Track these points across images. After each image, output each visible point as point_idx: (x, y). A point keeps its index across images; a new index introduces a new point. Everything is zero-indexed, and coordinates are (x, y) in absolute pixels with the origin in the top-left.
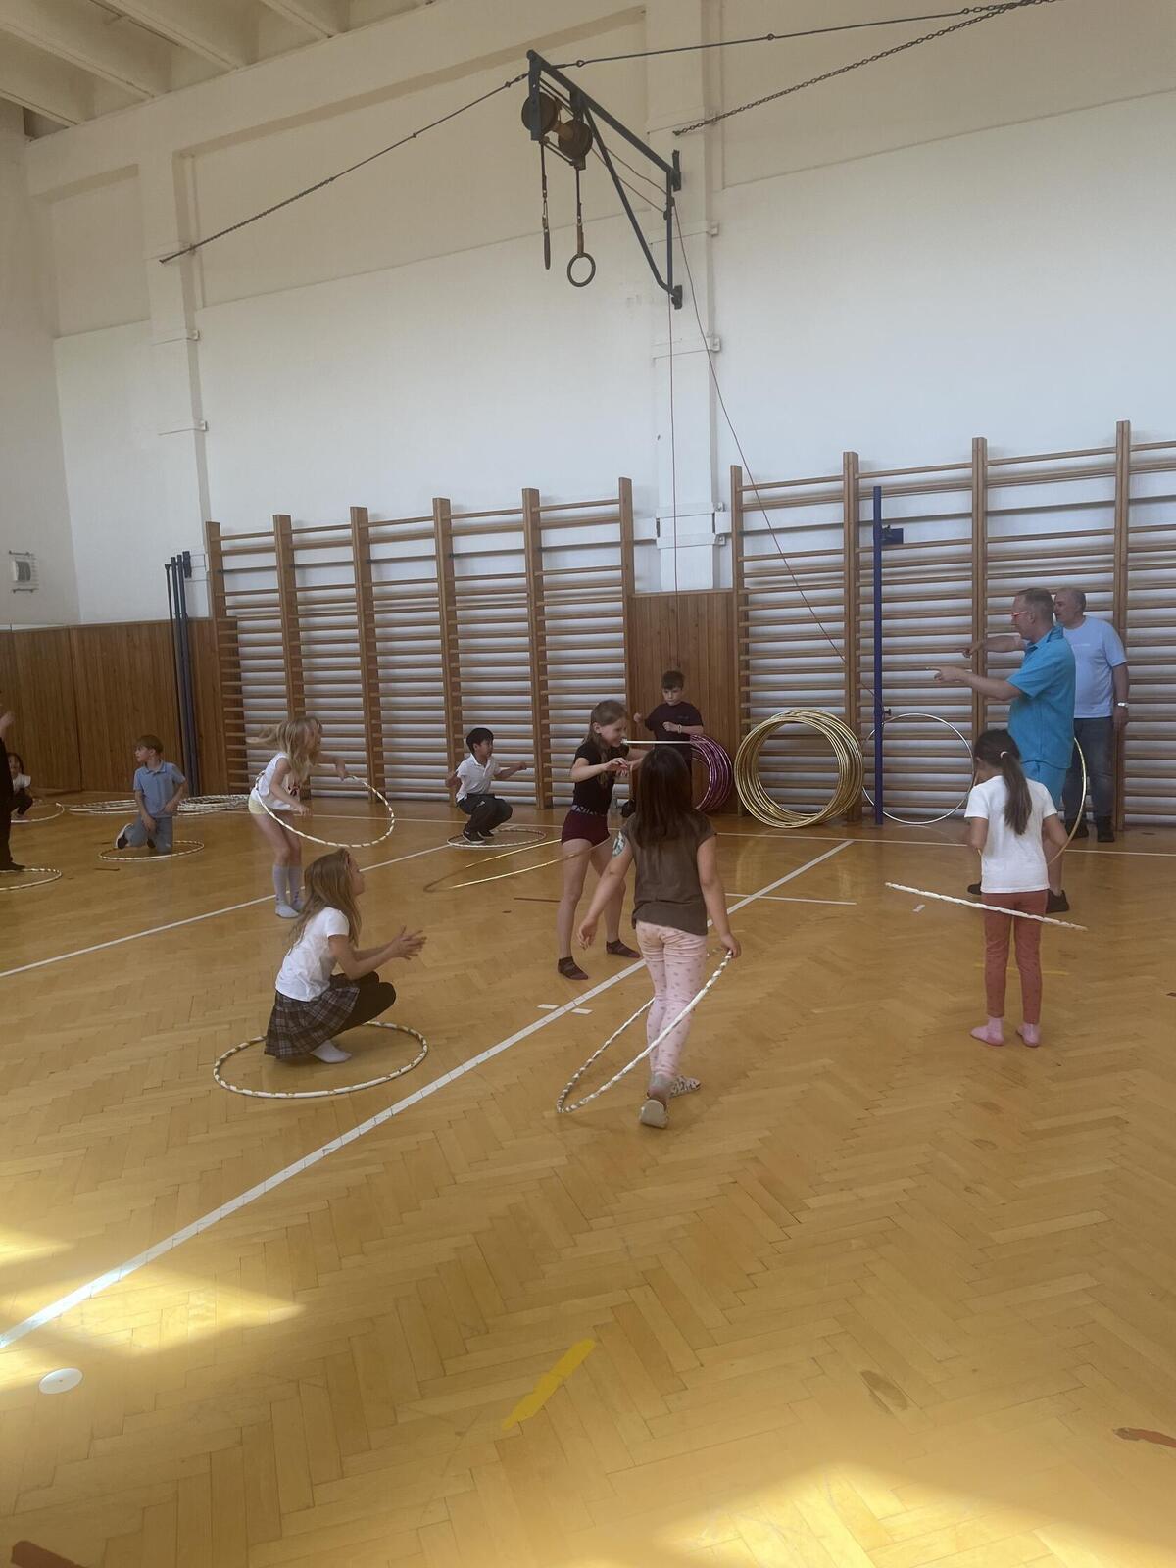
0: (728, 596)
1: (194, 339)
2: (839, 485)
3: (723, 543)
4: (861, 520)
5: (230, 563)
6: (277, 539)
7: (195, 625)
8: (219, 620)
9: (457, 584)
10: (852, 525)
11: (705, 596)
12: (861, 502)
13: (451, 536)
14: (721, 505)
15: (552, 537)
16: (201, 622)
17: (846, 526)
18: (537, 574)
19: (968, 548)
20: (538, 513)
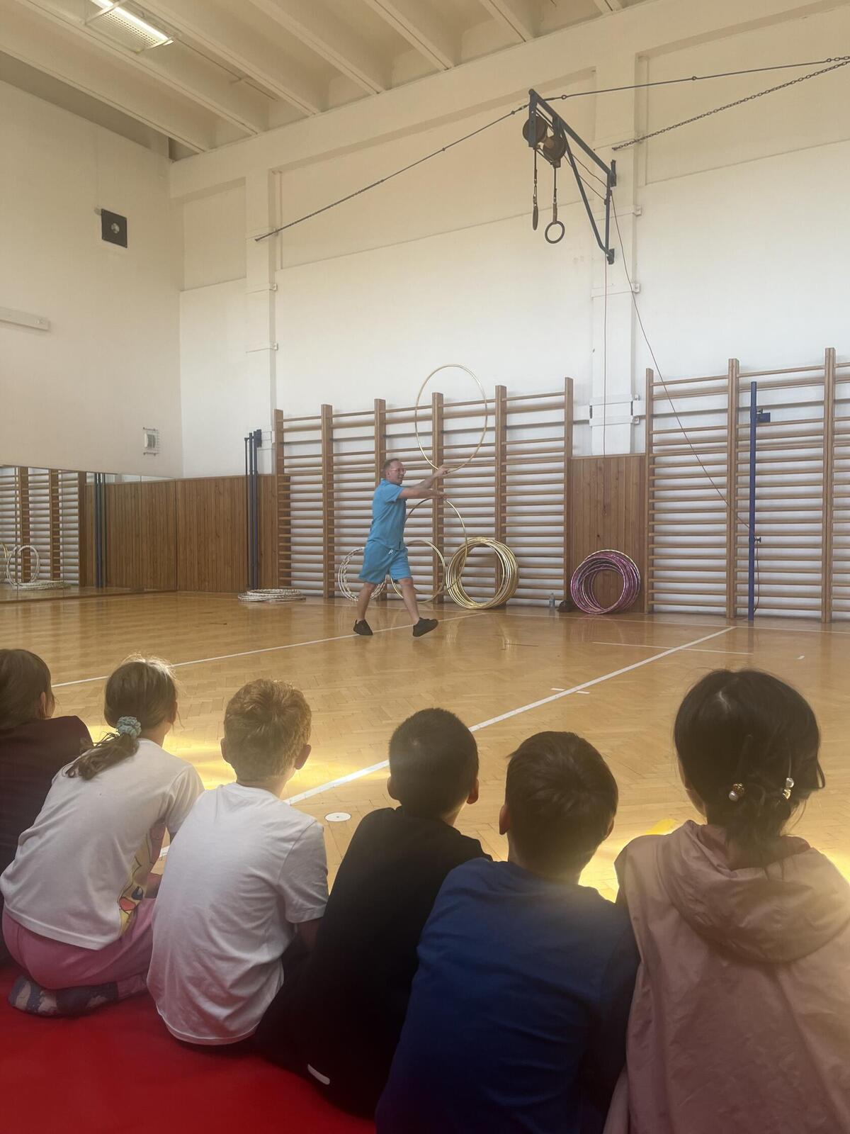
0: (641, 459)
1: (274, 289)
2: (725, 382)
3: (638, 422)
4: (740, 406)
5: (288, 437)
6: (323, 422)
7: (262, 479)
8: (279, 475)
9: (445, 452)
10: (734, 410)
11: (624, 459)
12: (740, 394)
13: (443, 419)
14: (637, 396)
15: (513, 419)
16: (266, 477)
17: (730, 411)
18: (503, 443)
19: (820, 425)
20: (505, 402)
